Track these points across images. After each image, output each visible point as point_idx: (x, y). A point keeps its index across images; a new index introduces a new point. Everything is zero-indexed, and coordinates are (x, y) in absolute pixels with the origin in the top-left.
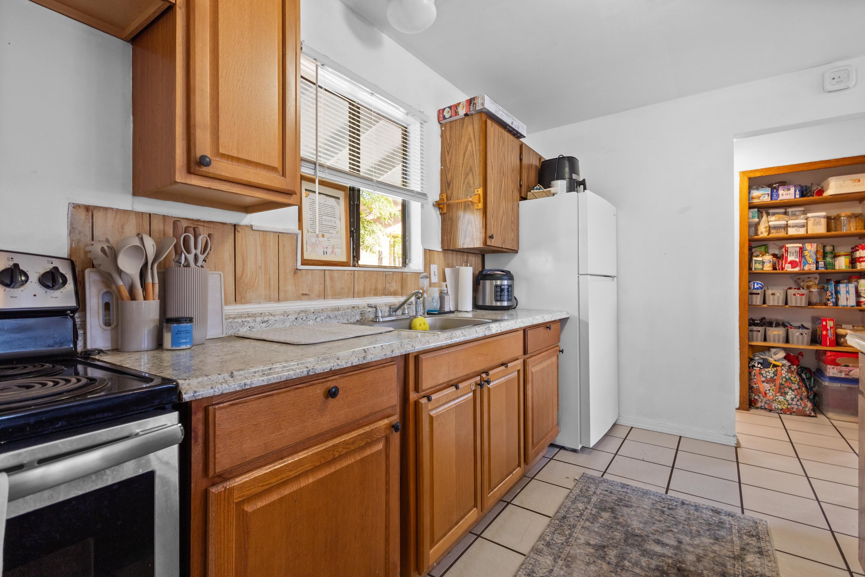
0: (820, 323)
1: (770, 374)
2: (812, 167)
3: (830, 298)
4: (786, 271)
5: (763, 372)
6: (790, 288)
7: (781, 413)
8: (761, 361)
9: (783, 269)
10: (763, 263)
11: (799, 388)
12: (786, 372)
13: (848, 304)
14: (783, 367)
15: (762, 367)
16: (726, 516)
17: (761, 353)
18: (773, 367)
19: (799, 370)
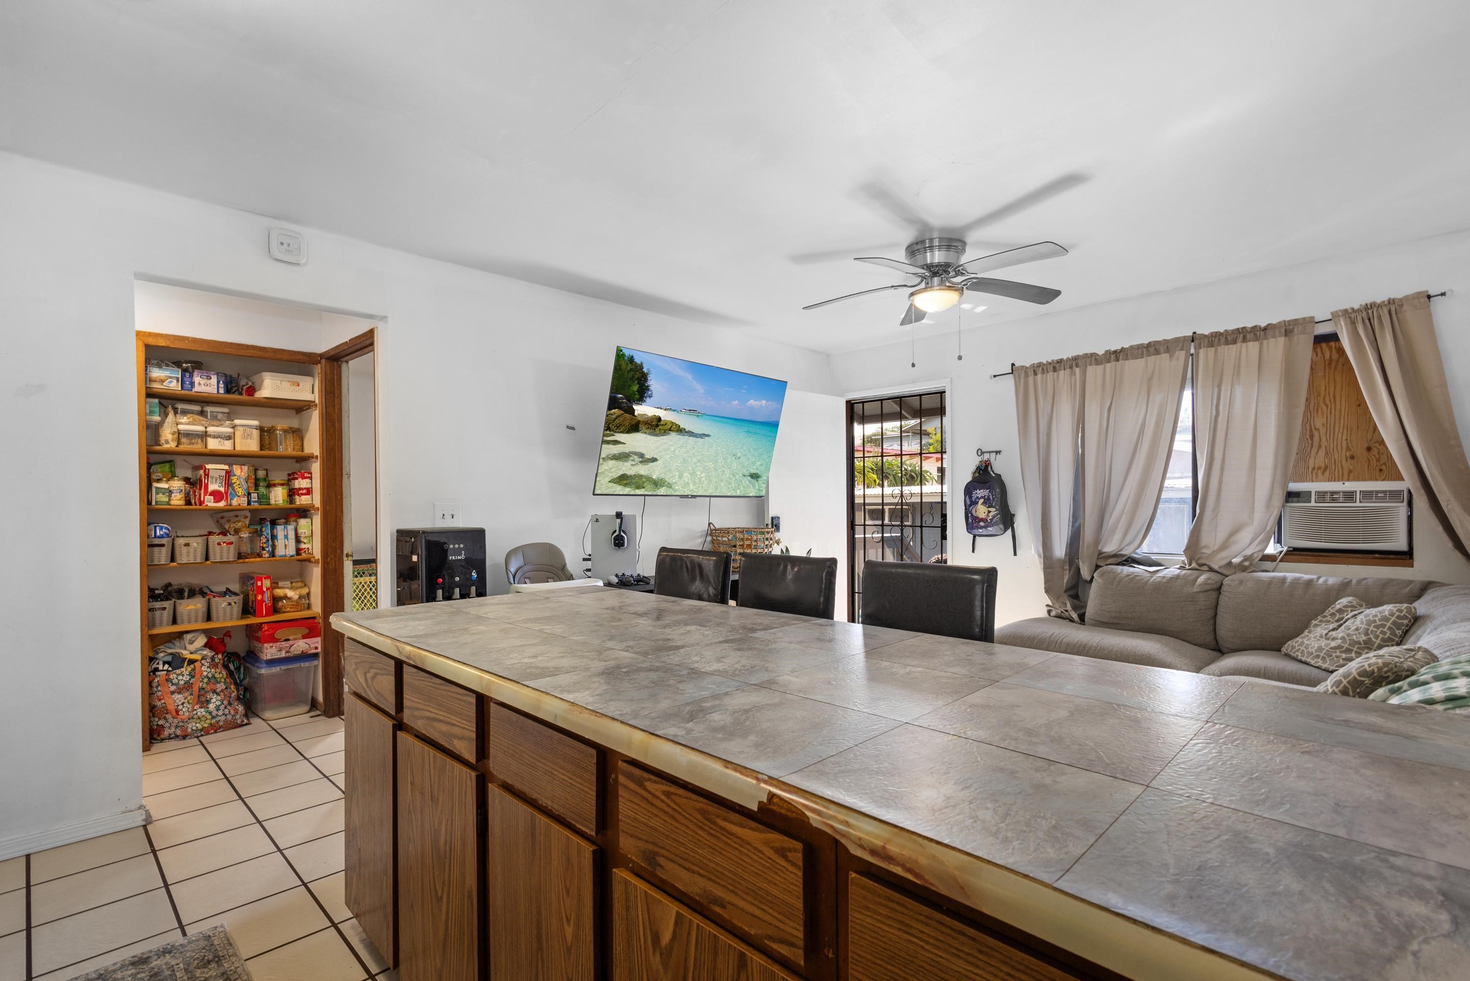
0: (253, 584)
1: (184, 678)
2: (241, 352)
3: (265, 545)
4: (206, 507)
5: (173, 676)
6: (210, 533)
7: (202, 735)
8: (169, 658)
9: (201, 503)
10: (170, 492)
11: (226, 688)
12: (208, 667)
13: (287, 553)
14: (202, 662)
15: (170, 669)
16: (159, 958)
17: (167, 645)
18: (188, 665)
19: (226, 659)
